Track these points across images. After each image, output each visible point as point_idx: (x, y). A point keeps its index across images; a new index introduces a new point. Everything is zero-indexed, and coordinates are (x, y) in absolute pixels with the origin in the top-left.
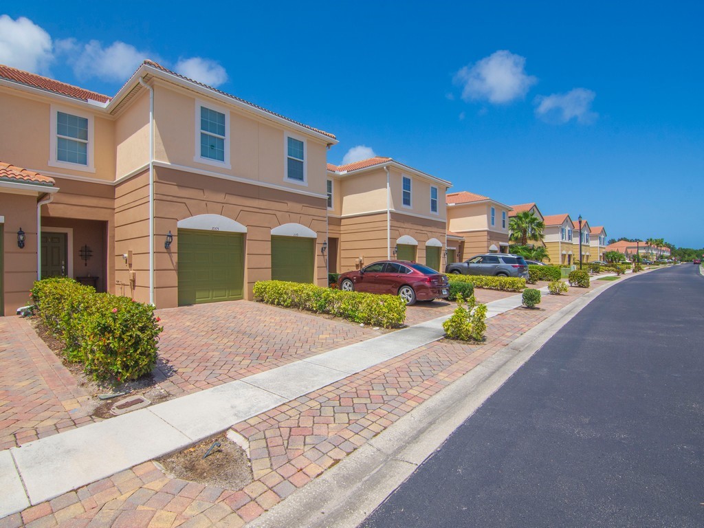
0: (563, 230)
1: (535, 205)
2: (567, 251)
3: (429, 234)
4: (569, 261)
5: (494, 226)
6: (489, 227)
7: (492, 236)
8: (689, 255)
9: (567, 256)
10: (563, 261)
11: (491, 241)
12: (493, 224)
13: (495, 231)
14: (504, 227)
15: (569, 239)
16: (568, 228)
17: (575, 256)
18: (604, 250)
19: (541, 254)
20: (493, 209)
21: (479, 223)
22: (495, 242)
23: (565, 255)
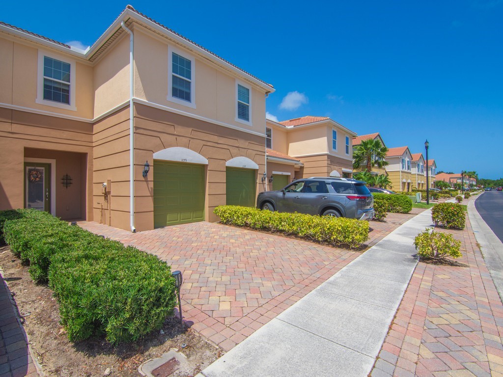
0: (403, 161)
1: (379, 135)
2: (407, 179)
3: (234, 151)
4: (408, 188)
5: (336, 151)
6: (329, 150)
7: (333, 160)
8: (489, 184)
9: (406, 184)
10: (403, 188)
11: (332, 166)
12: (335, 147)
13: (337, 156)
14: (347, 152)
15: (408, 169)
16: (407, 159)
17: (413, 184)
18: (434, 179)
19: (385, 182)
20: (334, 133)
21: (319, 146)
22: (337, 168)
23: (405, 183)
